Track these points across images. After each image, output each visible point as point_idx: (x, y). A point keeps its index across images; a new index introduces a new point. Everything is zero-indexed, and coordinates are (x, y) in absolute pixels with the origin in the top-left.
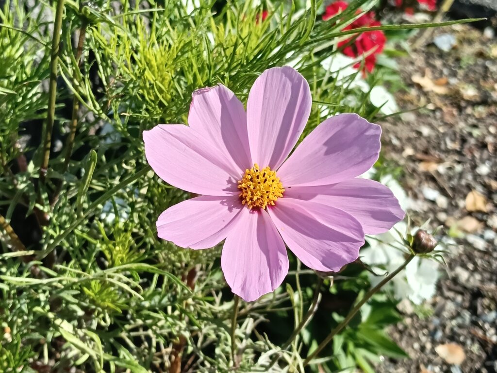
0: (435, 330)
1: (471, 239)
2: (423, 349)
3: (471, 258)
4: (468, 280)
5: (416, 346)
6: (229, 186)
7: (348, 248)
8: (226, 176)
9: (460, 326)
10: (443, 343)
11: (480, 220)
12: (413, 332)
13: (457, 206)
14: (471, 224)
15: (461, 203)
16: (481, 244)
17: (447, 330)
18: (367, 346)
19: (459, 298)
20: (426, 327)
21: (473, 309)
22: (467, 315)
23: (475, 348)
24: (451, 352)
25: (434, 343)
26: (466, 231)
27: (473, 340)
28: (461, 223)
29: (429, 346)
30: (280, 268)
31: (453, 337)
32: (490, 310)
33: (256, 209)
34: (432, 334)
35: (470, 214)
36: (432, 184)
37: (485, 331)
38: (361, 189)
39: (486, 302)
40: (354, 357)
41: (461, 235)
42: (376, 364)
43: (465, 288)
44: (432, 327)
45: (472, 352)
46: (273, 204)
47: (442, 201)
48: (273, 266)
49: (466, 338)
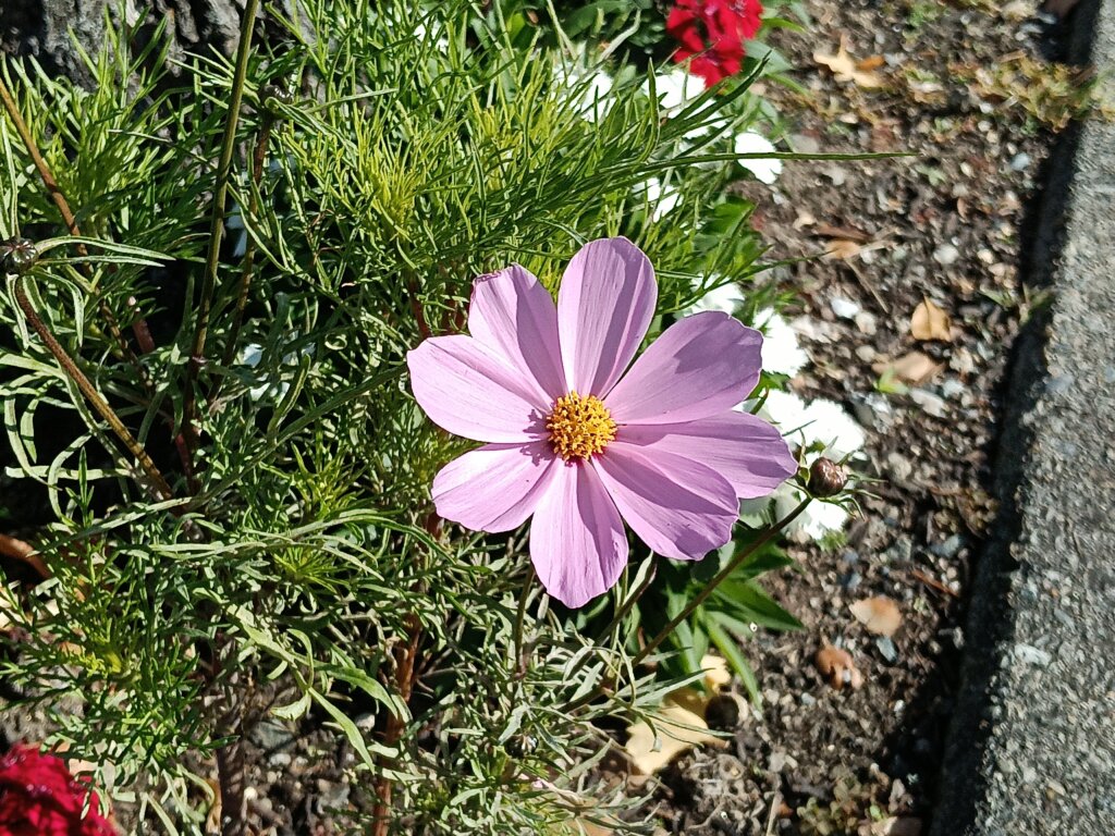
0: (850, 572)
1: (919, 396)
2: (826, 607)
3: (917, 435)
4: (910, 477)
5: (815, 602)
6: (532, 424)
7: (714, 524)
8: (529, 408)
9: (893, 565)
10: (863, 596)
11: (937, 359)
12: (810, 577)
13: (895, 331)
14: (920, 366)
15: (903, 326)
16: (936, 406)
17: (871, 574)
18: (728, 609)
19: (894, 512)
20: (834, 567)
21: (918, 533)
22: (907, 543)
23: (920, 604)
24: (877, 612)
25: (846, 595)
26: (908, 382)
27: (916, 590)
28: (900, 364)
29: (837, 602)
30: (617, 556)
31: (880, 586)
32: (950, 534)
33: (575, 459)
34: (844, 580)
35: (918, 346)
36: (848, 288)
37: (938, 573)
38: (733, 427)
39: (942, 518)
40: (705, 630)
41: (900, 389)
42: (743, 639)
43: (904, 491)
44: (843, 567)
45: (915, 612)
46: (600, 451)
47: (867, 322)
48: (606, 553)
49: (903, 585)
